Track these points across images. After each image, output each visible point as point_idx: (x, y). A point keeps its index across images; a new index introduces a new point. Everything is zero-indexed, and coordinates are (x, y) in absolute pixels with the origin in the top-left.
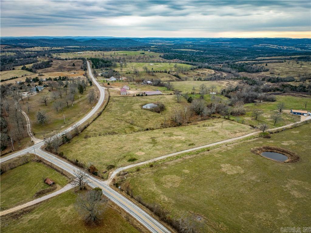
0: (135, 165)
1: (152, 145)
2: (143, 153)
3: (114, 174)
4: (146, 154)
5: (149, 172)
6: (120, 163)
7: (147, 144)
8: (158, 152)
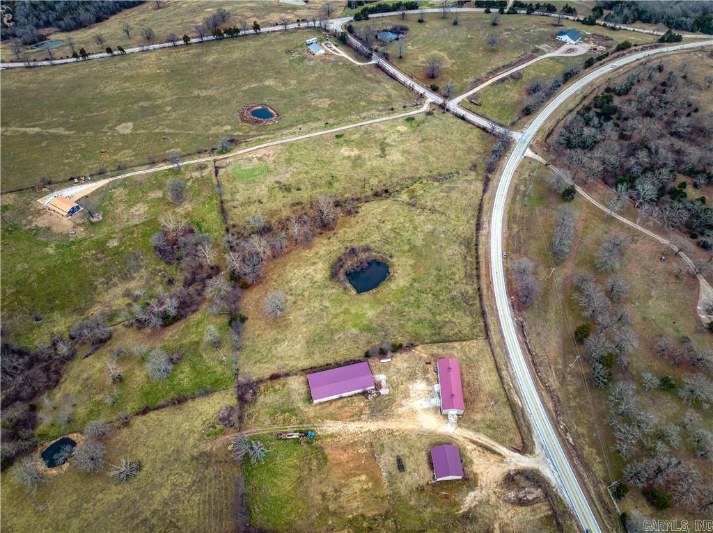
0: (407, 114)
1: (387, 141)
2: (398, 128)
3: (426, 108)
4: (396, 127)
5: (396, 106)
6: (422, 117)
7: (393, 143)
8: (382, 127)
